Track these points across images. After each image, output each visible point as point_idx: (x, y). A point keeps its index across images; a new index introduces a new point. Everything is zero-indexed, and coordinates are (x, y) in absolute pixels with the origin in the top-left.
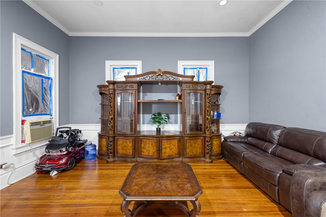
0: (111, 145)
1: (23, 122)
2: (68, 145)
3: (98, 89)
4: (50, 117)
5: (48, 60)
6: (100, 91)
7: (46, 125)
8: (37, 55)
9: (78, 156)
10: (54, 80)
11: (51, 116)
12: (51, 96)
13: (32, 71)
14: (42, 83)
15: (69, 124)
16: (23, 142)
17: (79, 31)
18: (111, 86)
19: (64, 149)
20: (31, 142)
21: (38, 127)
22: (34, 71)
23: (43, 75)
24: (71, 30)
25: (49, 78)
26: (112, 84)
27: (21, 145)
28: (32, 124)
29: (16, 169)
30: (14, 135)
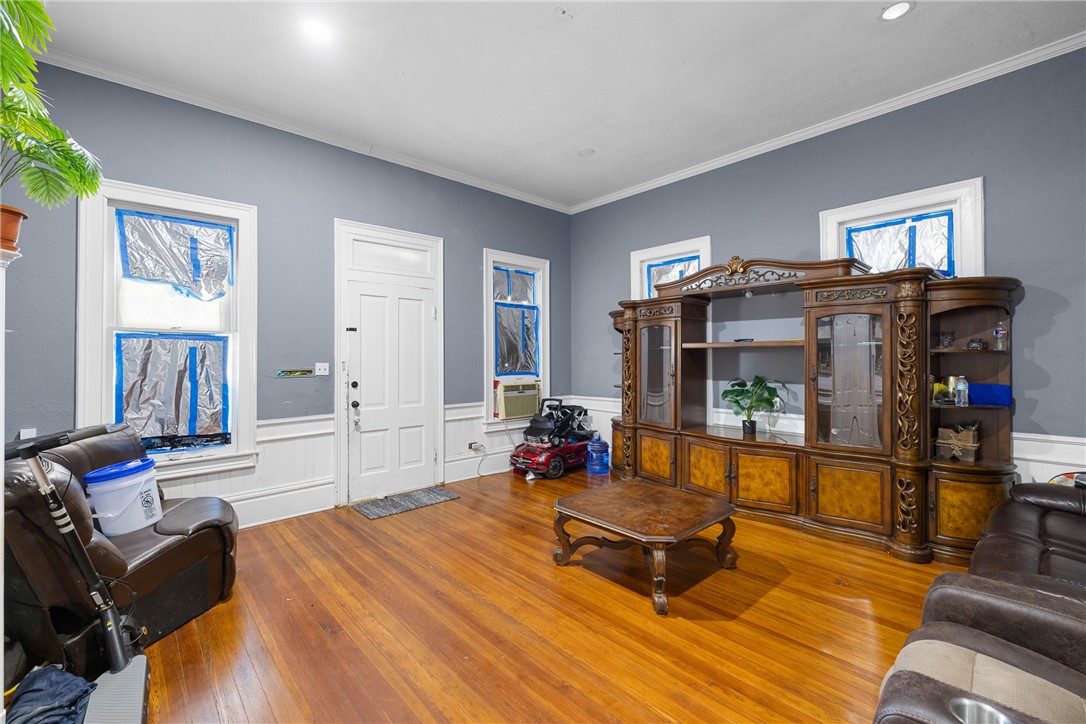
0: (629, 447)
1: (496, 384)
2: (553, 431)
3: (612, 320)
4: (534, 378)
5: (533, 275)
6: (615, 324)
7: (528, 393)
8: (516, 271)
9: (571, 458)
10: (541, 309)
11: (538, 376)
12: (537, 340)
13: (509, 300)
14: (524, 317)
15: (570, 394)
16: (496, 415)
17: (582, 200)
18: (629, 314)
19: (546, 439)
20: (504, 417)
21: (515, 393)
22: (512, 300)
23: (525, 303)
24: (571, 203)
25: (534, 308)
26: (629, 307)
27: (492, 420)
28: (508, 389)
29: (487, 455)
30: (485, 403)
